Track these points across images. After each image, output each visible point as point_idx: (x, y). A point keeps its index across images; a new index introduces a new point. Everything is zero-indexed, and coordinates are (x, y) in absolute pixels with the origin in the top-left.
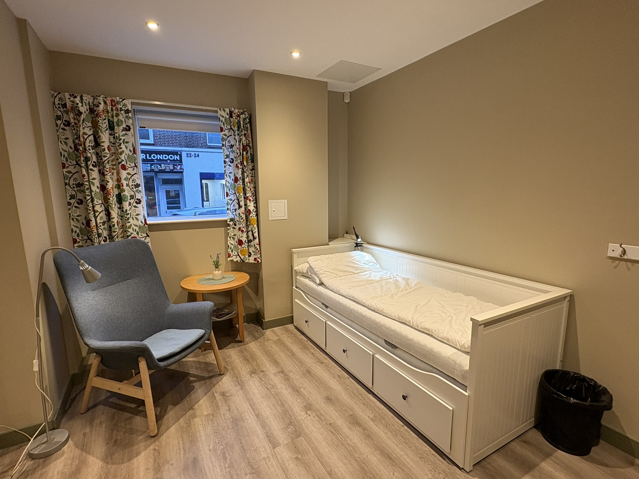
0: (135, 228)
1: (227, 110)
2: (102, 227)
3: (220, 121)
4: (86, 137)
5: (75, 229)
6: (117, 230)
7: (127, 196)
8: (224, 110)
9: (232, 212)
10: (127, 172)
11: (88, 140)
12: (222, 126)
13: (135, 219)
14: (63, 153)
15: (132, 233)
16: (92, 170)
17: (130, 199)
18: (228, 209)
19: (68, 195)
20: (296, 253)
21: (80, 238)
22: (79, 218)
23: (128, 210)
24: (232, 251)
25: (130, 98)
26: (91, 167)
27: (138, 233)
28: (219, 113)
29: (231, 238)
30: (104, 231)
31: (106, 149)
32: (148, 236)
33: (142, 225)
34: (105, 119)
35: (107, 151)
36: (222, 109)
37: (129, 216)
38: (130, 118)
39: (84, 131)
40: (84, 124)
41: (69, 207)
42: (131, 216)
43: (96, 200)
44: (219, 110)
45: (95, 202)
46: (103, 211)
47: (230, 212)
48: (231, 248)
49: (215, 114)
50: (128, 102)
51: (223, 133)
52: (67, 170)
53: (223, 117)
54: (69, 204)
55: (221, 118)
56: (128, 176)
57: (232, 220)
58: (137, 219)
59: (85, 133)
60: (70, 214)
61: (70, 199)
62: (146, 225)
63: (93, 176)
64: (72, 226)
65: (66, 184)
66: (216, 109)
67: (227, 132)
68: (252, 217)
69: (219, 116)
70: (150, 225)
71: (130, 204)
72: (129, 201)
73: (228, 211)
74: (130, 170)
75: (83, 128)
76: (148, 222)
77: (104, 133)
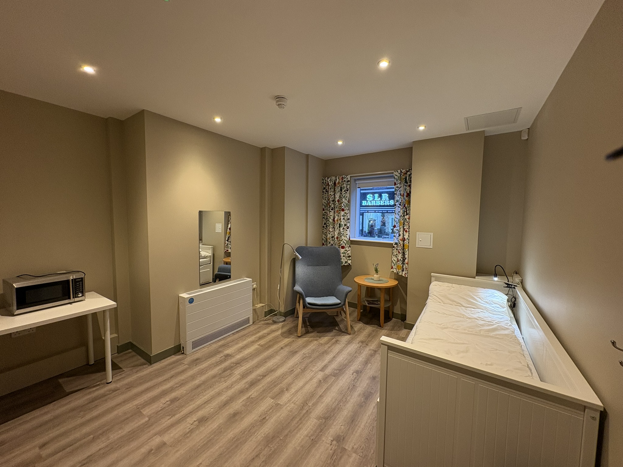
0: (344, 241)
1: (399, 171)
2: (331, 239)
3: (394, 179)
4: (330, 196)
5: (324, 239)
6: (336, 241)
7: (343, 225)
8: (397, 171)
9: (397, 238)
10: (344, 212)
11: (331, 198)
12: (396, 182)
13: (345, 237)
14: (324, 204)
15: (342, 244)
16: (331, 212)
17: (344, 226)
18: (394, 236)
19: (323, 223)
20: (434, 277)
21: (325, 243)
22: (325, 234)
23: (342, 231)
24: (394, 265)
25: (349, 175)
26: (330, 210)
27: (345, 245)
28: (394, 174)
29: (395, 256)
30: (332, 241)
31: (337, 201)
32: (350, 247)
33: (348, 240)
34: (339, 187)
35: (337, 202)
36: (396, 171)
37: (342, 235)
38: (349, 184)
39: (330, 193)
40: (331, 190)
41: (323, 228)
42: (343, 235)
43: (330, 226)
44: (394, 172)
45: (330, 227)
46: (333, 231)
47: (395, 238)
48: (394, 263)
49: (391, 175)
50: (349, 177)
51: (396, 186)
52: (325, 211)
53: (397, 176)
54: (323, 227)
55: (396, 177)
56: (345, 214)
57: (396, 244)
58: (346, 237)
59: (330, 195)
60: (323, 231)
61: (324, 225)
62: (350, 241)
63: (331, 215)
64: (323, 237)
65: (323, 218)
66: (392, 171)
67: (398, 185)
68: (406, 243)
69: (394, 176)
70: (352, 241)
71: (344, 229)
72: (343, 227)
73: (394, 238)
74: (346, 211)
75: (330, 192)
76: (351, 239)
77: (337, 194)
